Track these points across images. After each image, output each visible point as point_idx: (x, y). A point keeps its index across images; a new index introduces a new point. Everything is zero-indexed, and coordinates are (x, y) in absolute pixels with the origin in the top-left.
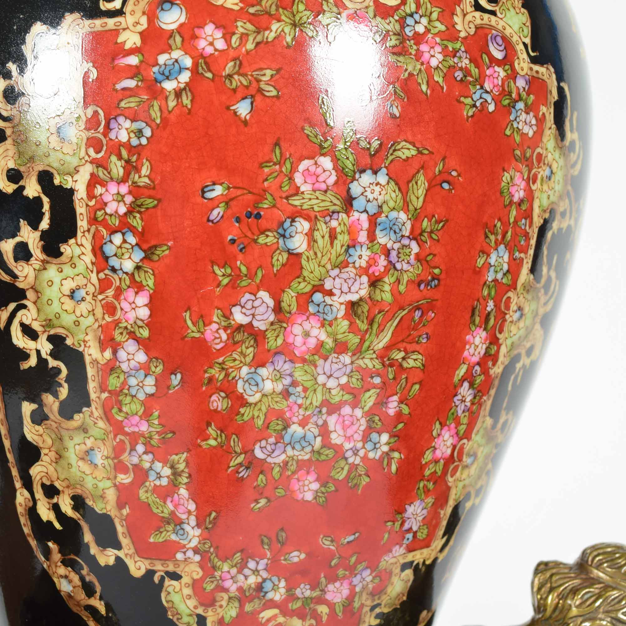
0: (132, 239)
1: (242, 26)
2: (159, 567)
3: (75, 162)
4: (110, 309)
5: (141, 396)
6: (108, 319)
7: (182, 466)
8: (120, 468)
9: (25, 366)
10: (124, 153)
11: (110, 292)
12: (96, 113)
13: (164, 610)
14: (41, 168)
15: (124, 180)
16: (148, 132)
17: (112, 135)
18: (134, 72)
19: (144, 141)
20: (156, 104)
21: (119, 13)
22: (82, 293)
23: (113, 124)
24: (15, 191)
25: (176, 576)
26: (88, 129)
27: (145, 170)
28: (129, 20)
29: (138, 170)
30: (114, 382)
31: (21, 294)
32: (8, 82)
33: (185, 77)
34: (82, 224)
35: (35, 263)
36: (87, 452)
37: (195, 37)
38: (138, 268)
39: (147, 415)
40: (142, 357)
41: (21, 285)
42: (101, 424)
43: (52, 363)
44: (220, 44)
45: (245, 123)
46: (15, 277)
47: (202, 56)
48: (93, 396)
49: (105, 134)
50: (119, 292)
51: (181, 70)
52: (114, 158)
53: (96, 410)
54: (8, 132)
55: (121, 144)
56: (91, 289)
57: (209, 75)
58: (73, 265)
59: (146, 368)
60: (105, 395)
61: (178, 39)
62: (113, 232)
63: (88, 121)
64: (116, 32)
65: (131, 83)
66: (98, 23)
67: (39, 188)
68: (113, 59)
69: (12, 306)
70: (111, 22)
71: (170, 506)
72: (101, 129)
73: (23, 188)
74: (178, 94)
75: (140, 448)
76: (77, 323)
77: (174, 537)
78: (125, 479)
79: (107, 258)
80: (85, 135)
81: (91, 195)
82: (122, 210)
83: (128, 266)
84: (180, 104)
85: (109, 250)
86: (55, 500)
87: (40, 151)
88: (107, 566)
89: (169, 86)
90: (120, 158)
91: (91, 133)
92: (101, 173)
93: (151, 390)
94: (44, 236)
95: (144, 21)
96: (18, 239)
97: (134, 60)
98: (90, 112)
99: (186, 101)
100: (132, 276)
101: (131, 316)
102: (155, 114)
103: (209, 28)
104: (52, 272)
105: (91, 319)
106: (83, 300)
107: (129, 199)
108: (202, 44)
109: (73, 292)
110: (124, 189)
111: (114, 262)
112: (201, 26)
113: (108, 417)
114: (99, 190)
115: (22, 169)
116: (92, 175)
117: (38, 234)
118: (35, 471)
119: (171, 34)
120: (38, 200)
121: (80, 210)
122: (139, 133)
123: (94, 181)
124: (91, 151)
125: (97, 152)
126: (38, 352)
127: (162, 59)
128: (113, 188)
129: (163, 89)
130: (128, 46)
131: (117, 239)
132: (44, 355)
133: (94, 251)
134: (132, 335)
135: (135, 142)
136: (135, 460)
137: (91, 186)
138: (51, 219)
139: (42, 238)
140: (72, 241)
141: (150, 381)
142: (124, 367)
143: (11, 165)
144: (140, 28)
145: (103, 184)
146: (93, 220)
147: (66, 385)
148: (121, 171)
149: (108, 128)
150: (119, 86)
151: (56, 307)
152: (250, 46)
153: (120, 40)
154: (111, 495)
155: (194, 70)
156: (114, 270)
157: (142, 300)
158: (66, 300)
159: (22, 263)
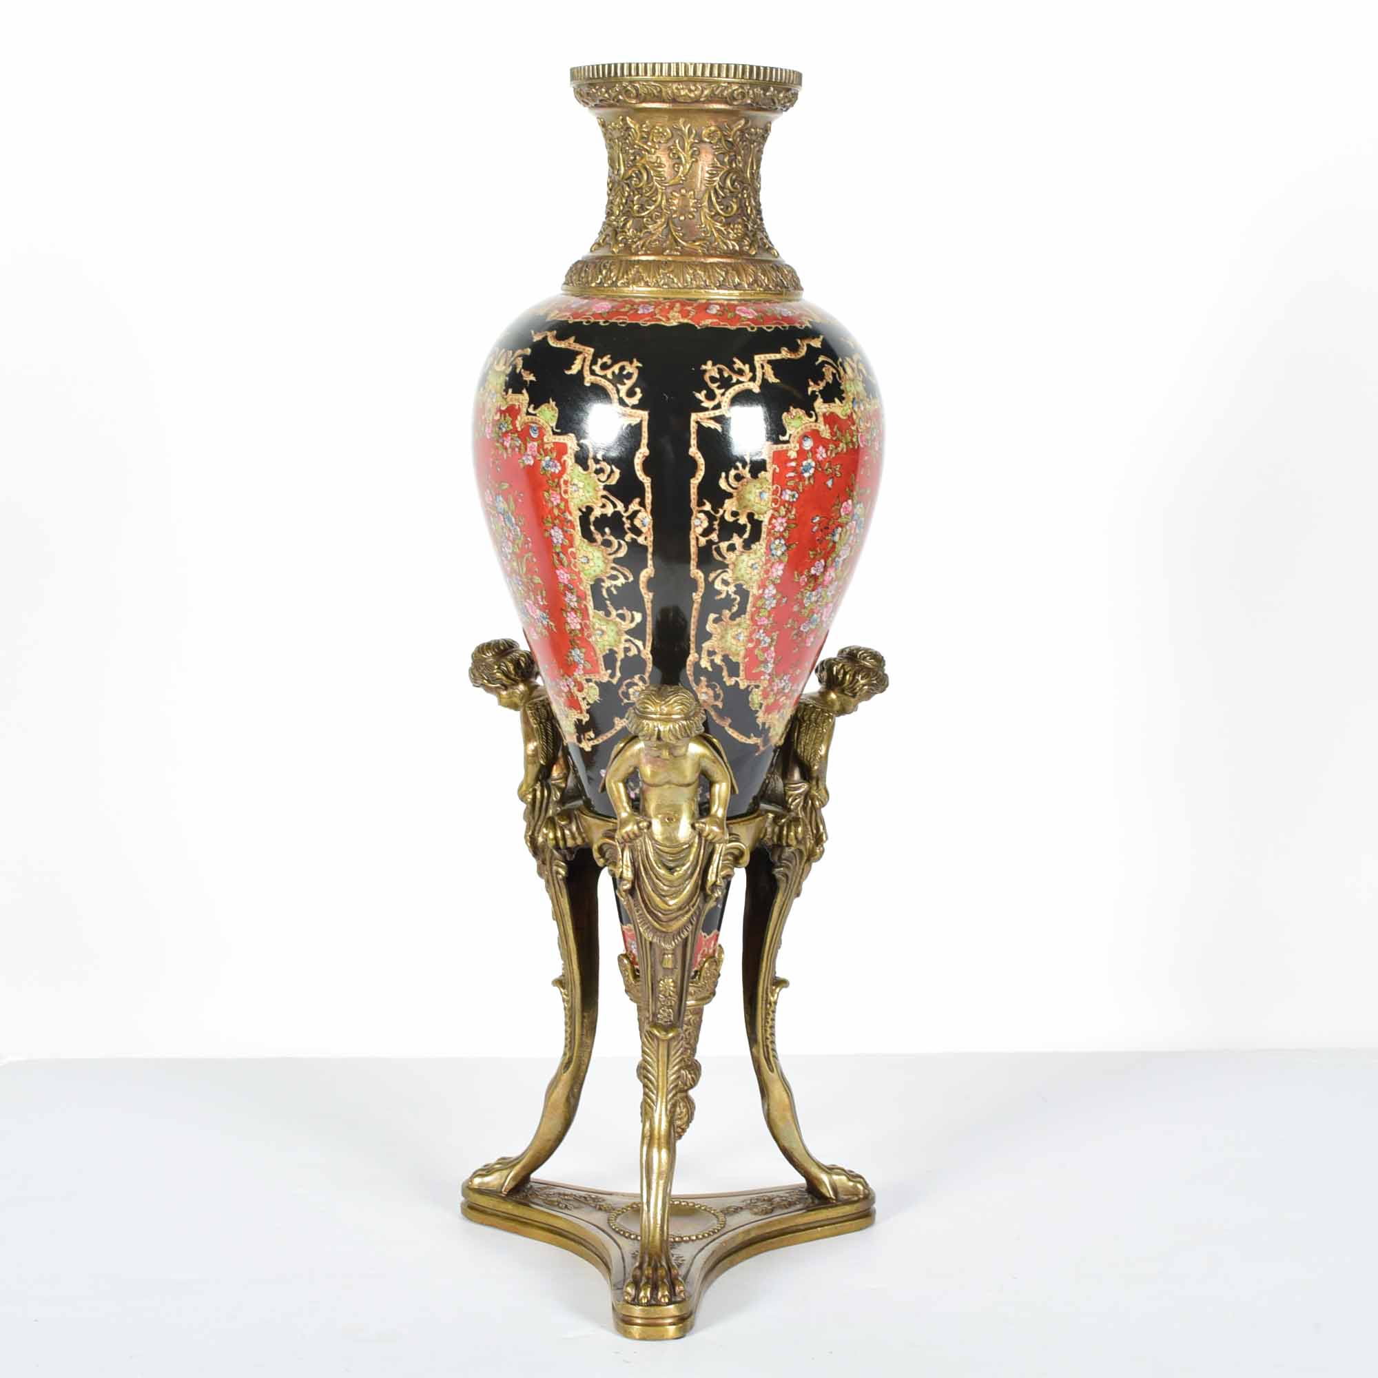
0: (783, 542)
1: (831, 446)
2: (753, 683)
3: (765, 509)
4: (767, 572)
5: (769, 609)
6: (765, 576)
7: (775, 638)
8: (750, 640)
9: (718, 598)
10: (787, 505)
11: (769, 565)
12: (777, 488)
13: (748, 702)
14: (749, 511)
15: (784, 517)
16: (797, 496)
17: (783, 497)
18: (794, 469)
19: (795, 500)
20: (801, 483)
21: (787, 442)
22: (757, 565)
23: (784, 493)
24: (734, 521)
25: (757, 687)
26: (773, 494)
27: (793, 512)
28: (791, 445)
29: (790, 512)
30: (759, 603)
31: (727, 566)
32: (736, 472)
33: (812, 471)
34: (764, 535)
35: (737, 552)
36: (737, 635)
37: (816, 453)
38: (783, 554)
39: (768, 617)
40: (774, 592)
41: (726, 562)
42: (748, 622)
43: (733, 596)
44: (824, 456)
45: (830, 489)
46: (724, 558)
47: (819, 461)
48: (748, 609)
49: (780, 497)
50: (773, 564)
51: (811, 467)
52: (782, 507)
53: (747, 616)
54: (735, 494)
55: (786, 501)
56: (761, 564)
57: (820, 469)
58: (756, 554)
59: (774, 596)
60: (754, 609)
61: (810, 454)
62: (776, 538)
63: (774, 491)
64: (787, 451)
65: (792, 474)
66: (779, 446)
67: (746, 520)
68: (786, 464)
69: (719, 571)
70: (785, 446)
71: (766, 655)
72: (779, 494)
73: (738, 520)
74: (809, 478)
75: (761, 631)
76: (751, 579)
77: (763, 669)
78: (750, 645)
79: (771, 550)
80: (771, 497)
81: (770, 523)
82: (782, 529)
83: (779, 553)
84: (810, 483)
85: (773, 546)
86: (713, 657)
87: (750, 504)
88: (731, 686)
89: (806, 475)
90: (784, 507)
91: (774, 497)
92: (776, 514)
93: (773, 606)
94: (745, 541)
95: (798, 445)
96: (731, 542)
97: (793, 464)
98: (774, 487)
99: (812, 481)
100: (779, 557)
101: (775, 575)
102: (801, 488)
103: (821, 448)
104: (745, 557)
105: (758, 577)
106: (756, 568)
107: (785, 525)
108: (818, 455)
109: (753, 565)
110: (784, 520)
111: (774, 552)
112: (818, 448)
113: (752, 619)
114: (774, 521)
115: (739, 511)
116: (773, 515)
117: (741, 540)
118: (706, 645)
119: (808, 451)
120: (745, 526)
121: (764, 529)
122: (793, 496)
123: (773, 517)
124: (773, 504)
125: (776, 504)
126: (727, 592)
127: (805, 463)
128: (780, 520)
129: (804, 477)
130: (792, 457)
131: (777, 542)
132: (730, 593)
133: (767, 549)
134: (773, 583)
135: (791, 500)
136: (757, 637)
137: (771, 519)
138: (750, 534)
139: (744, 542)
140: (757, 543)
141: (775, 601)
142: (766, 596)
143: (734, 509)
144: (796, 449)
145: (776, 518)
146: (769, 533)
147: (737, 606)
148: (784, 513)
149: (781, 494)
150: (787, 476)
151: (743, 571)
152: (834, 455)
153: (789, 455)
154: (742, 653)
155: (816, 468)
156: (773, 555)
157: (781, 567)
158: (749, 569)
159: (731, 553)
